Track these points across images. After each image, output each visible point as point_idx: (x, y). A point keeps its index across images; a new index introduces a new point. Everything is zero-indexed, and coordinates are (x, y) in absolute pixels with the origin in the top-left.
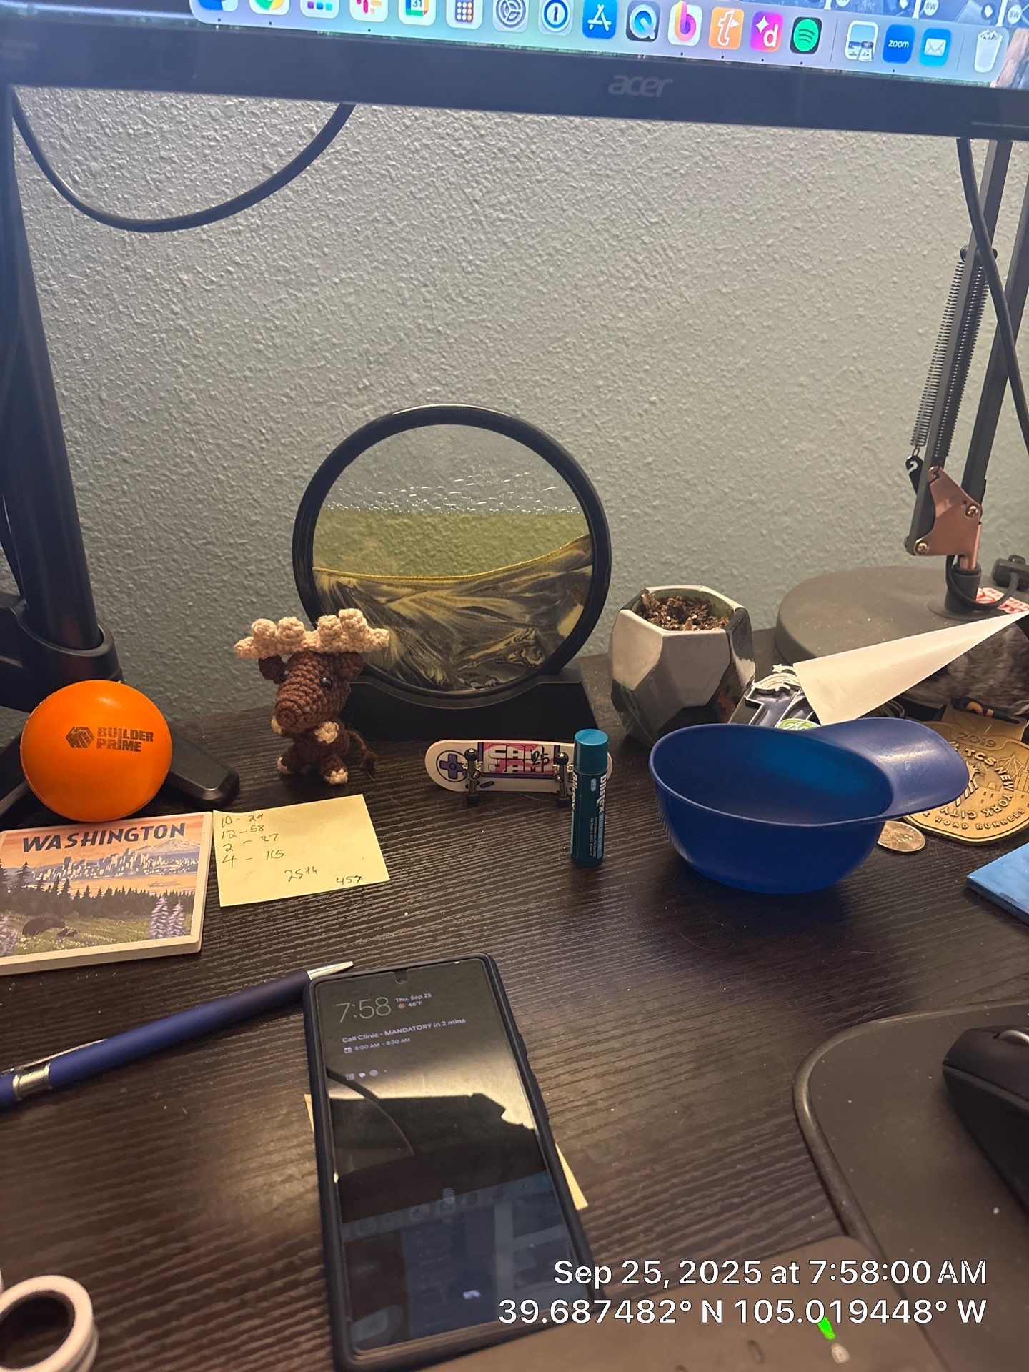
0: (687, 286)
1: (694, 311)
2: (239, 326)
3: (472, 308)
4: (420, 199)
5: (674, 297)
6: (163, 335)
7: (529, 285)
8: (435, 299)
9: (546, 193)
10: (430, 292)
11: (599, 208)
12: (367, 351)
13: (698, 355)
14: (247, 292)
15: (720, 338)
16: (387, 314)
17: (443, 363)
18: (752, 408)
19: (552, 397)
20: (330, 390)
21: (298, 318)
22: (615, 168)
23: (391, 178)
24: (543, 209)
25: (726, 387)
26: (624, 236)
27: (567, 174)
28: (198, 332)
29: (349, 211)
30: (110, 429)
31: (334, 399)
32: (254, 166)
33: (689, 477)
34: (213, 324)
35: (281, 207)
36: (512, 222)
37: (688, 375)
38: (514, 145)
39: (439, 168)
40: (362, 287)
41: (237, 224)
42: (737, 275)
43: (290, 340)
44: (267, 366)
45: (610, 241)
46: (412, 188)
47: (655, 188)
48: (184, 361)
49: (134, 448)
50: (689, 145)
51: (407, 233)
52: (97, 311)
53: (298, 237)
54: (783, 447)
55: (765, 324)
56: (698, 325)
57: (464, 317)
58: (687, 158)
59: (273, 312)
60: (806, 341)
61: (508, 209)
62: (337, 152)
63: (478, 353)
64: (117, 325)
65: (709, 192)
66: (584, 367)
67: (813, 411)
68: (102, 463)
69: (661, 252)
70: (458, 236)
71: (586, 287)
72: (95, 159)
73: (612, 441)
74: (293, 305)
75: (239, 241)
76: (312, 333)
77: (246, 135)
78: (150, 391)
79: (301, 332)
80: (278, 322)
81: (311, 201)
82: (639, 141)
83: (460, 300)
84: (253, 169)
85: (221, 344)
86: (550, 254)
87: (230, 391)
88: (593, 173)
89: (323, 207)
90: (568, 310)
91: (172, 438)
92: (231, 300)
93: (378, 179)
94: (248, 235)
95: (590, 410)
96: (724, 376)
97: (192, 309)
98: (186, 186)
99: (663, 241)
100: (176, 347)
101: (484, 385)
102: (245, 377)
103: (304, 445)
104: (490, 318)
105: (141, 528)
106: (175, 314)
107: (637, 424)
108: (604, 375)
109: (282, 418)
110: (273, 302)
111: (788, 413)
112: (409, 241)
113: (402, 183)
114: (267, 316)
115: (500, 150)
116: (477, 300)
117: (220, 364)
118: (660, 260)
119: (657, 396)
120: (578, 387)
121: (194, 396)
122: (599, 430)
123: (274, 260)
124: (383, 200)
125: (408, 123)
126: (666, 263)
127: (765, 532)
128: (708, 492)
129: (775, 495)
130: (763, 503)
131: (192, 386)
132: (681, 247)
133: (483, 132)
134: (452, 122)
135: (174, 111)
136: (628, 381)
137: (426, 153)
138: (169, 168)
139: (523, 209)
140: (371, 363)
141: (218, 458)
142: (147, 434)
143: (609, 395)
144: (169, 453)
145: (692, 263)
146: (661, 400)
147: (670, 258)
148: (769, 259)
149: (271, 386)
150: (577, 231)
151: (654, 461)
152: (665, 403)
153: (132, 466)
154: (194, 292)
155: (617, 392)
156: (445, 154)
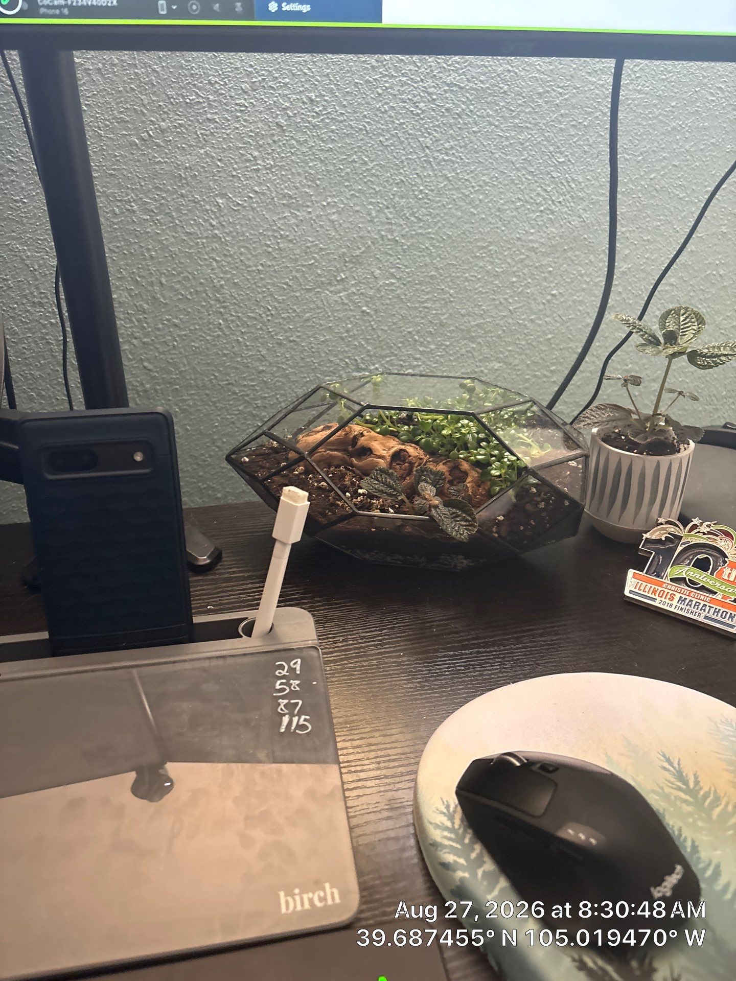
0: (584, 210)
1: (589, 228)
2: (255, 235)
3: (421, 225)
4: (387, 146)
5: (574, 218)
6: (204, 241)
7: (463, 208)
8: (394, 218)
9: (480, 141)
10: (391, 213)
11: (520, 151)
12: (344, 254)
14: (262, 211)
16: (360, 227)
17: (398, 263)
18: (631, 302)
19: (477, 289)
20: (317, 281)
21: (296, 229)
22: (533, 122)
23: (366, 131)
24: (477, 153)
26: (538, 172)
27: (496, 126)
28: (227, 239)
29: (335, 155)
30: (166, 304)
31: (319, 287)
32: (271, 124)
34: (238, 233)
35: (288, 152)
36: (453, 162)
37: (582, 276)
38: (458, 106)
39: (402, 124)
40: (342, 209)
41: (258, 164)
42: (625, 202)
43: (291, 245)
44: (274, 263)
45: (527, 176)
46: (381, 138)
47: (563, 136)
48: (217, 258)
49: (182, 316)
50: (592, 104)
51: (377, 170)
52: (161, 224)
53: (299, 174)
55: (645, 238)
57: (415, 230)
58: (589, 114)
59: (279, 225)
61: (451, 152)
62: (329, 113)
63: (424, 256)
64: (174, 234)
66: (502, 268)
68: (160, 326)
69: (565, 184)
70: (413, 172)
71: (507, 210)
72: (164, 120)
73: (521, 322)
74: (293, 221)
75: (259, 177)
76: (306, 240)
77: (266, 102)
78: (194, 278)
79: (298, 240)
80: (282, 233)
81: (309, 148)
82: (553, 101)
83: (412, 218)
84: (269, 126)
85: (243, 247)
86: (480, 186)
87: (248, 280)
88: (516, 126)
89: (318, 153)
91: (208, 311)
92: (250, 217)
93: (357, 132)
94: (264, 172)
95: (506, 299)
97: (224, 223)
98: (224, 138)
99: (567, 176)
100: (213, 249)
101: (427, 280)
102: (258, 270)
103: (297, 319)
104: (434, 231)
105: (185, 371)
106: (213, 226)
107: (540, 310)
108: (517, 274)
109: (283, 300)
110: (279, 219)
112: (377, 176)
113: (374, 135)
114: (275, 228)
115: (447, 110)
116: (425, 218)
117: (241, 261)
118: (565, 190)
119: (557, 290)
120: (497, 282)
121: (223, 282)
122: (512, 313)
123: (282, 189)
124: (360, 147)
125: (380, 91)
126: (569, 193)
131: (222, 275)
132: (581, 180)
133: (434, 97)
134: (412, 90)
135: (217, 86)
136: (535, 279)
137: (392, 113)
138: (213, 126)
139: (462, 153)
140: (346, 262)
141: (238, 326)
142: (191, 308)
143: (521, 289)
144: (205, 321)
145: (590, 192)
146: (560, 293)
147: (573, 188)
148: (650, 189)
149: (275, 277)
150: (501, 169)
151: (553, 337)
152: (563, 296)
153: (181, 329)
154: (225, 211)
155: (527, 286)
156: (406, 113)
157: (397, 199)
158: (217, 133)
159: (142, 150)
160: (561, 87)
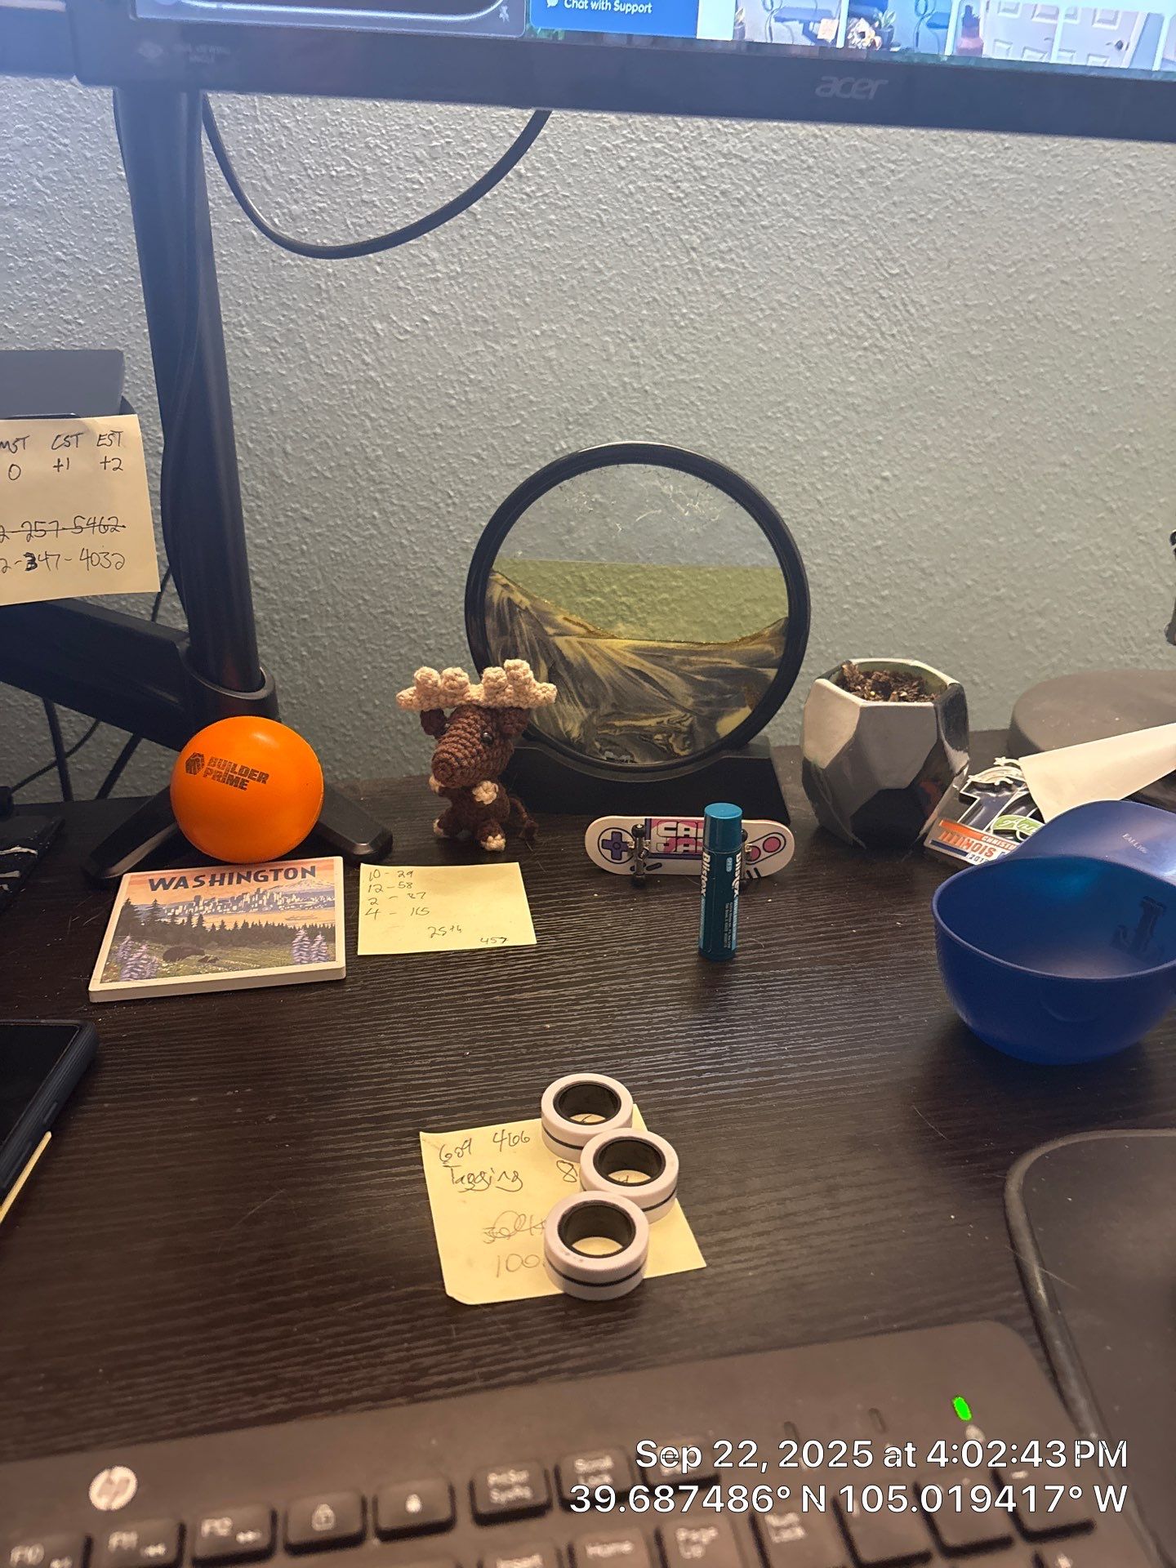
0: (929, 347)
1: (937, 375)
2: (432, 379)
3: (684, 367)
4: (632, 246)
5: (915, 359)
6: (353, 387)
7: (748, 343)
8: (643, 356)
9: (773, 241)
10: (637, 348)
11: (832, 257)
12: (566, 410)
13: (940, 426)
14: (442, 343)
15: (966, 408)
16: (590, 370)
17: (648, 426)
18: (1002, 490)
19: (766, 468)
20: (524, 453)
21: (494, 372)
22: (851, 212)
23: (602, 223)
24: (767, 258)
25: (972, 463)
26: (859, 289)
27: (796, 219)
28: (388, 384)
29: (554, 258)
30: (292, 484)
31: (528, 462)
33: (925, 565)
35: (483, 254)
36: (732, 272)
37: (927, 448)
38: (738, 187)
39: (654, 213)
40: (564, 340)
41: (437, 271)
42: (991, 336)
43: (485, 396)
44: (458, 422)
45: (843, 295)
47: (896, 235)
48: (373, 415)
49: (315, 505)
50: (939, 188)
51: (617, 282)
52: (287, 360)
53: (499, 286)
54: (1038, 536)
55: (1022, 392)
56: (940, 391)
57: (673, 376)
58: (935, 202)
59: (468, 365)
60: (1071, 413)
61: (728, 257)
62: (546, 195)
63: (687, 415)
64: (307, 376)
65: (961, 241)
66: (806, 435)
67: (1076, 495)
68: (282, 519)
69: (901, 308)
70: (673, 286)
71: (812, 346)
72: (296, 202)
73: (836, 519)
74: (490, 358)
75: (437, 290)
76: (508, 389)
77: (451, 177)
78: (336, 445)
79: (497, 388)
80: (472, 376)
81: (515, 247)
82: (882, 183)
83: (671, 357)
85: (412, 398)
86: (773, 309)
87: (418, 448)
88: (825, 218)
89: (528, 254)
90: (790, 371)
91: (355, 496)
92: (425, 351)
93: (587, 224)
94: (447, 283)
95: (812, 484)
96: (970, 452)
97: (384, 361)
99: (904, 296)
100: (366, 400)
102: (435, 434)
104: (703, 378)
105: (319, 591)
106: (367, 364)
107: (865, 502)
108: (829, 445)
109: (472, 481)
110: (468, 354)
111: (1046, 497)
112: (617, 292)
113: (613, 228)
114: (461, 369)
115: (723, 193)
116: (689, 358)
117: (409, 419)
118: (900, 317)
119: (890, 471)
120: (798, 457)
121: (380, 452)
122: (822, 506)
123: (473, 309)
124: (591, 247)
125: (623, 163)
126: (906, 321)
127: (1013, 634)
128: (947, 584)
129: (1028, 592)
130: (1013, 600)
131: (379, 441)
132: (925, 302)
133: (704, 174)
134: (671, 163)
135: (379, 152)
136: (857, 453)
137: (641, 197)
138: (369, 212)
139: (745, 258)
140: (569, 423)
141: (402, 521)
142: (330, 491)
143: (835, 468)
144: (352, 512)
145: (938, 321)
146: (895, 476)
147: (912, 315)
148: (1029, 317)
149: (461, 445)
150: (806, 283)
151: (884, 545)
152: (899, 480)
153: (313, 524)
154: (387, 342)
155: (844, 464)
156: (661, 197)
157: (648, 327)
158: (376, 222)
159: (262, 247)
160: (893, 162)
